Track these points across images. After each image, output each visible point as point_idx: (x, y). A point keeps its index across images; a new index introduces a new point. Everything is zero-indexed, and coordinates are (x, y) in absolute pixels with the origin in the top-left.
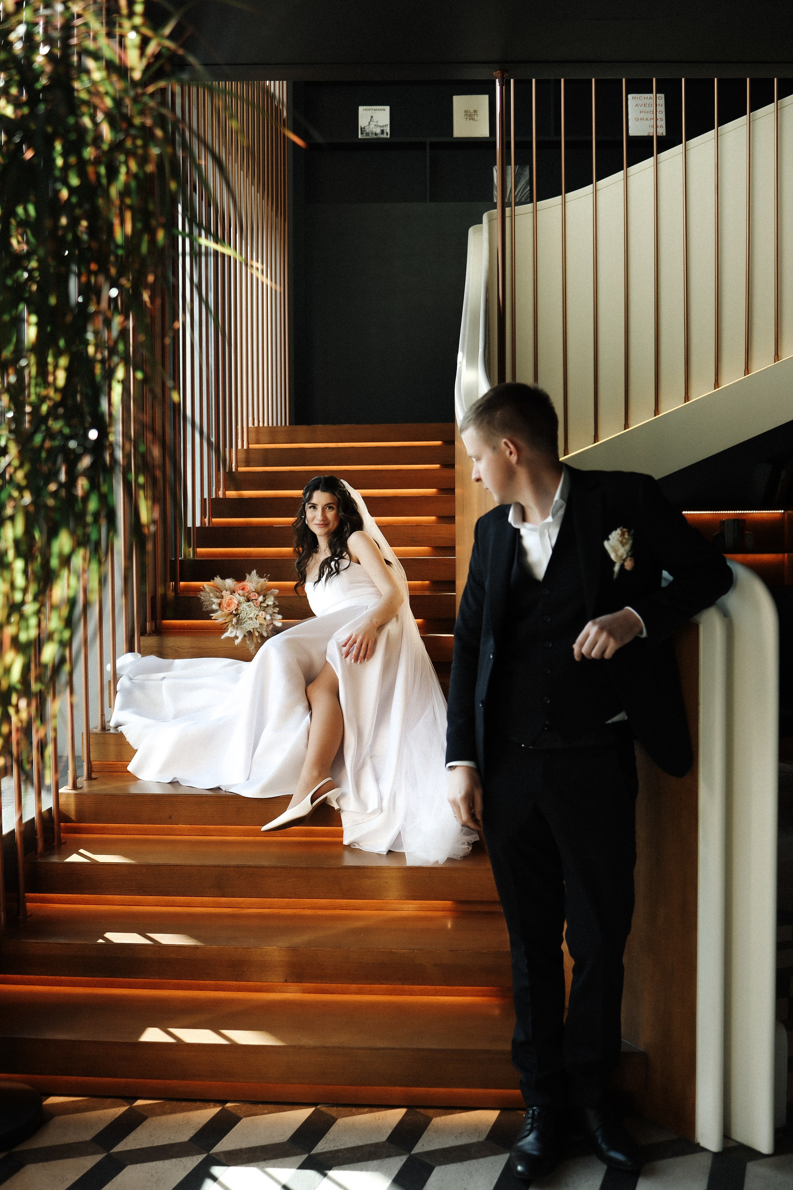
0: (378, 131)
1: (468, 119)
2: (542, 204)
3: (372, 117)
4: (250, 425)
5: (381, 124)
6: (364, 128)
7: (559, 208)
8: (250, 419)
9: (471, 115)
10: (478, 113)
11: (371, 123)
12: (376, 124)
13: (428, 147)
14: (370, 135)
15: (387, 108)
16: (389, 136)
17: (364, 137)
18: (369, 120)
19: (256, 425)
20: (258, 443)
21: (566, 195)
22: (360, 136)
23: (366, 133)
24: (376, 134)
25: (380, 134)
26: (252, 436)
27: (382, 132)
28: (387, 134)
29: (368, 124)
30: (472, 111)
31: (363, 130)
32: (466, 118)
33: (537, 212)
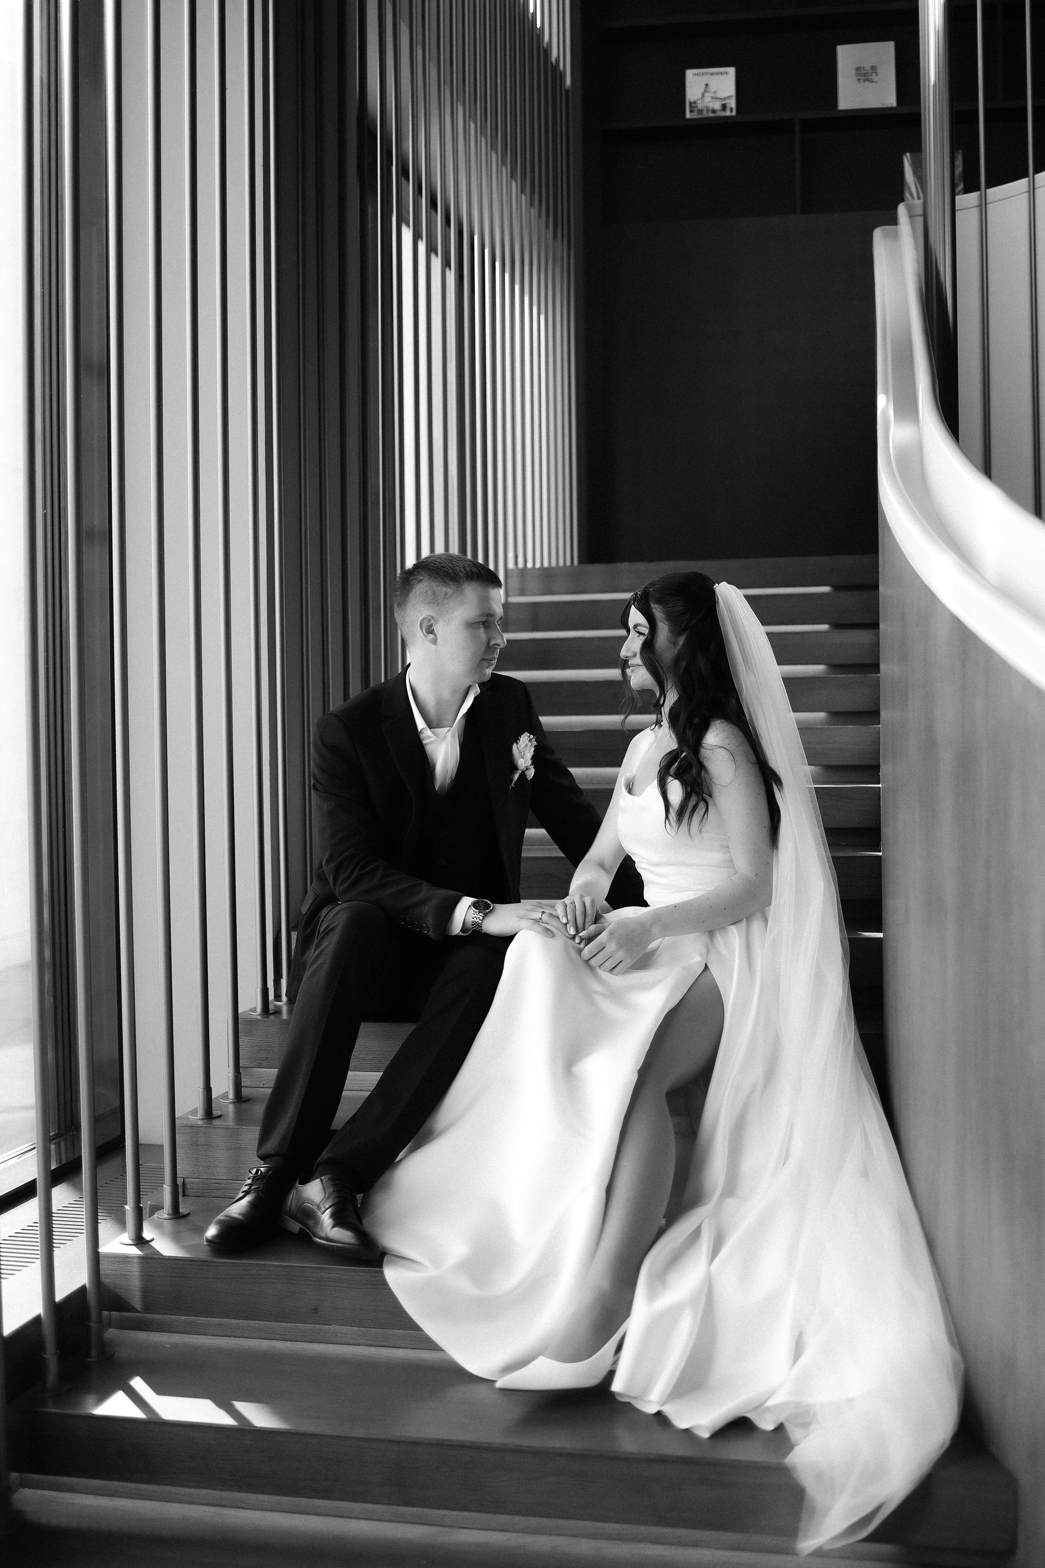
0: (717, 106)
1: (862, 81)
2: (994, 193)
3: (707, 85)
4: (511, 565)
5: (722, 96)
6: (695, 103)
7: (1024, 200)
8: (511, 555)
9: (865, 75)
10: (879, 71)
11: (707, 94)
12: (713, 95)
13: (797, 128)
14: (705, 112)
15: (732, 71)
16: (734, 114)
17: (695, 115)
18: (702, 90)
19: (521, 564)
20: (522, 593)
21: (1036, 176)
22: (688, 115)
23: (699, 110)
24: (714, 111)
25: (720, 110)
26: (514, 583)
27: (724, 107)
28: (731, 110)
29: (700, 96)
30: (868, 68)
31: (693, 105)
32: (859, 80)
33: (988, 205)
